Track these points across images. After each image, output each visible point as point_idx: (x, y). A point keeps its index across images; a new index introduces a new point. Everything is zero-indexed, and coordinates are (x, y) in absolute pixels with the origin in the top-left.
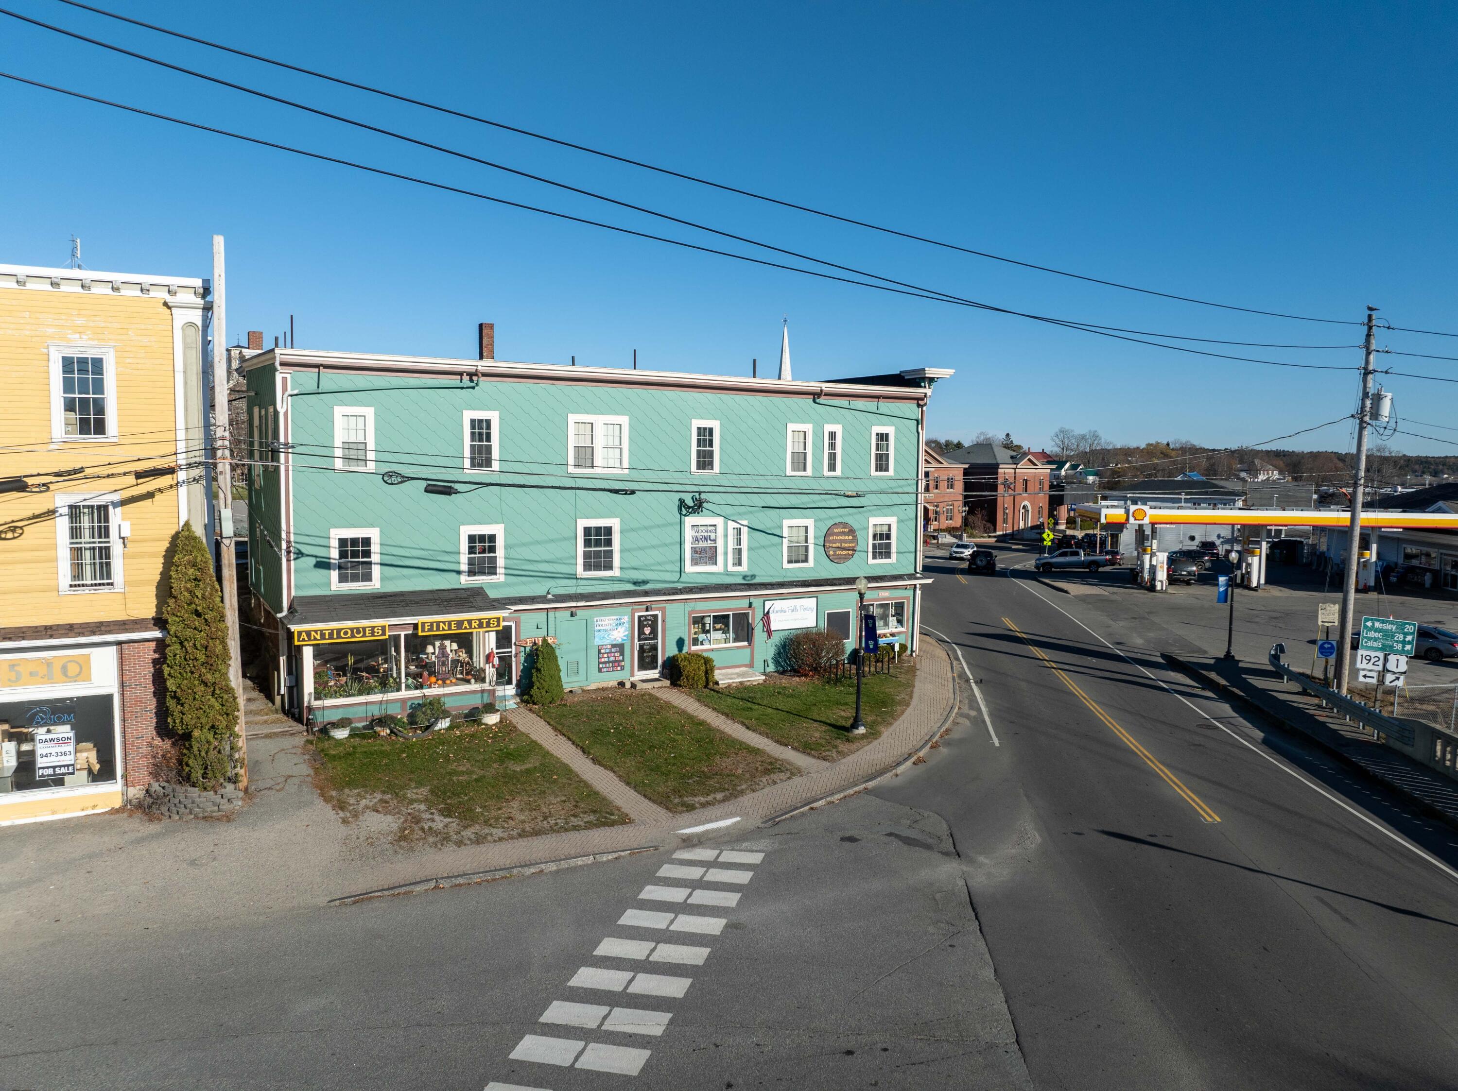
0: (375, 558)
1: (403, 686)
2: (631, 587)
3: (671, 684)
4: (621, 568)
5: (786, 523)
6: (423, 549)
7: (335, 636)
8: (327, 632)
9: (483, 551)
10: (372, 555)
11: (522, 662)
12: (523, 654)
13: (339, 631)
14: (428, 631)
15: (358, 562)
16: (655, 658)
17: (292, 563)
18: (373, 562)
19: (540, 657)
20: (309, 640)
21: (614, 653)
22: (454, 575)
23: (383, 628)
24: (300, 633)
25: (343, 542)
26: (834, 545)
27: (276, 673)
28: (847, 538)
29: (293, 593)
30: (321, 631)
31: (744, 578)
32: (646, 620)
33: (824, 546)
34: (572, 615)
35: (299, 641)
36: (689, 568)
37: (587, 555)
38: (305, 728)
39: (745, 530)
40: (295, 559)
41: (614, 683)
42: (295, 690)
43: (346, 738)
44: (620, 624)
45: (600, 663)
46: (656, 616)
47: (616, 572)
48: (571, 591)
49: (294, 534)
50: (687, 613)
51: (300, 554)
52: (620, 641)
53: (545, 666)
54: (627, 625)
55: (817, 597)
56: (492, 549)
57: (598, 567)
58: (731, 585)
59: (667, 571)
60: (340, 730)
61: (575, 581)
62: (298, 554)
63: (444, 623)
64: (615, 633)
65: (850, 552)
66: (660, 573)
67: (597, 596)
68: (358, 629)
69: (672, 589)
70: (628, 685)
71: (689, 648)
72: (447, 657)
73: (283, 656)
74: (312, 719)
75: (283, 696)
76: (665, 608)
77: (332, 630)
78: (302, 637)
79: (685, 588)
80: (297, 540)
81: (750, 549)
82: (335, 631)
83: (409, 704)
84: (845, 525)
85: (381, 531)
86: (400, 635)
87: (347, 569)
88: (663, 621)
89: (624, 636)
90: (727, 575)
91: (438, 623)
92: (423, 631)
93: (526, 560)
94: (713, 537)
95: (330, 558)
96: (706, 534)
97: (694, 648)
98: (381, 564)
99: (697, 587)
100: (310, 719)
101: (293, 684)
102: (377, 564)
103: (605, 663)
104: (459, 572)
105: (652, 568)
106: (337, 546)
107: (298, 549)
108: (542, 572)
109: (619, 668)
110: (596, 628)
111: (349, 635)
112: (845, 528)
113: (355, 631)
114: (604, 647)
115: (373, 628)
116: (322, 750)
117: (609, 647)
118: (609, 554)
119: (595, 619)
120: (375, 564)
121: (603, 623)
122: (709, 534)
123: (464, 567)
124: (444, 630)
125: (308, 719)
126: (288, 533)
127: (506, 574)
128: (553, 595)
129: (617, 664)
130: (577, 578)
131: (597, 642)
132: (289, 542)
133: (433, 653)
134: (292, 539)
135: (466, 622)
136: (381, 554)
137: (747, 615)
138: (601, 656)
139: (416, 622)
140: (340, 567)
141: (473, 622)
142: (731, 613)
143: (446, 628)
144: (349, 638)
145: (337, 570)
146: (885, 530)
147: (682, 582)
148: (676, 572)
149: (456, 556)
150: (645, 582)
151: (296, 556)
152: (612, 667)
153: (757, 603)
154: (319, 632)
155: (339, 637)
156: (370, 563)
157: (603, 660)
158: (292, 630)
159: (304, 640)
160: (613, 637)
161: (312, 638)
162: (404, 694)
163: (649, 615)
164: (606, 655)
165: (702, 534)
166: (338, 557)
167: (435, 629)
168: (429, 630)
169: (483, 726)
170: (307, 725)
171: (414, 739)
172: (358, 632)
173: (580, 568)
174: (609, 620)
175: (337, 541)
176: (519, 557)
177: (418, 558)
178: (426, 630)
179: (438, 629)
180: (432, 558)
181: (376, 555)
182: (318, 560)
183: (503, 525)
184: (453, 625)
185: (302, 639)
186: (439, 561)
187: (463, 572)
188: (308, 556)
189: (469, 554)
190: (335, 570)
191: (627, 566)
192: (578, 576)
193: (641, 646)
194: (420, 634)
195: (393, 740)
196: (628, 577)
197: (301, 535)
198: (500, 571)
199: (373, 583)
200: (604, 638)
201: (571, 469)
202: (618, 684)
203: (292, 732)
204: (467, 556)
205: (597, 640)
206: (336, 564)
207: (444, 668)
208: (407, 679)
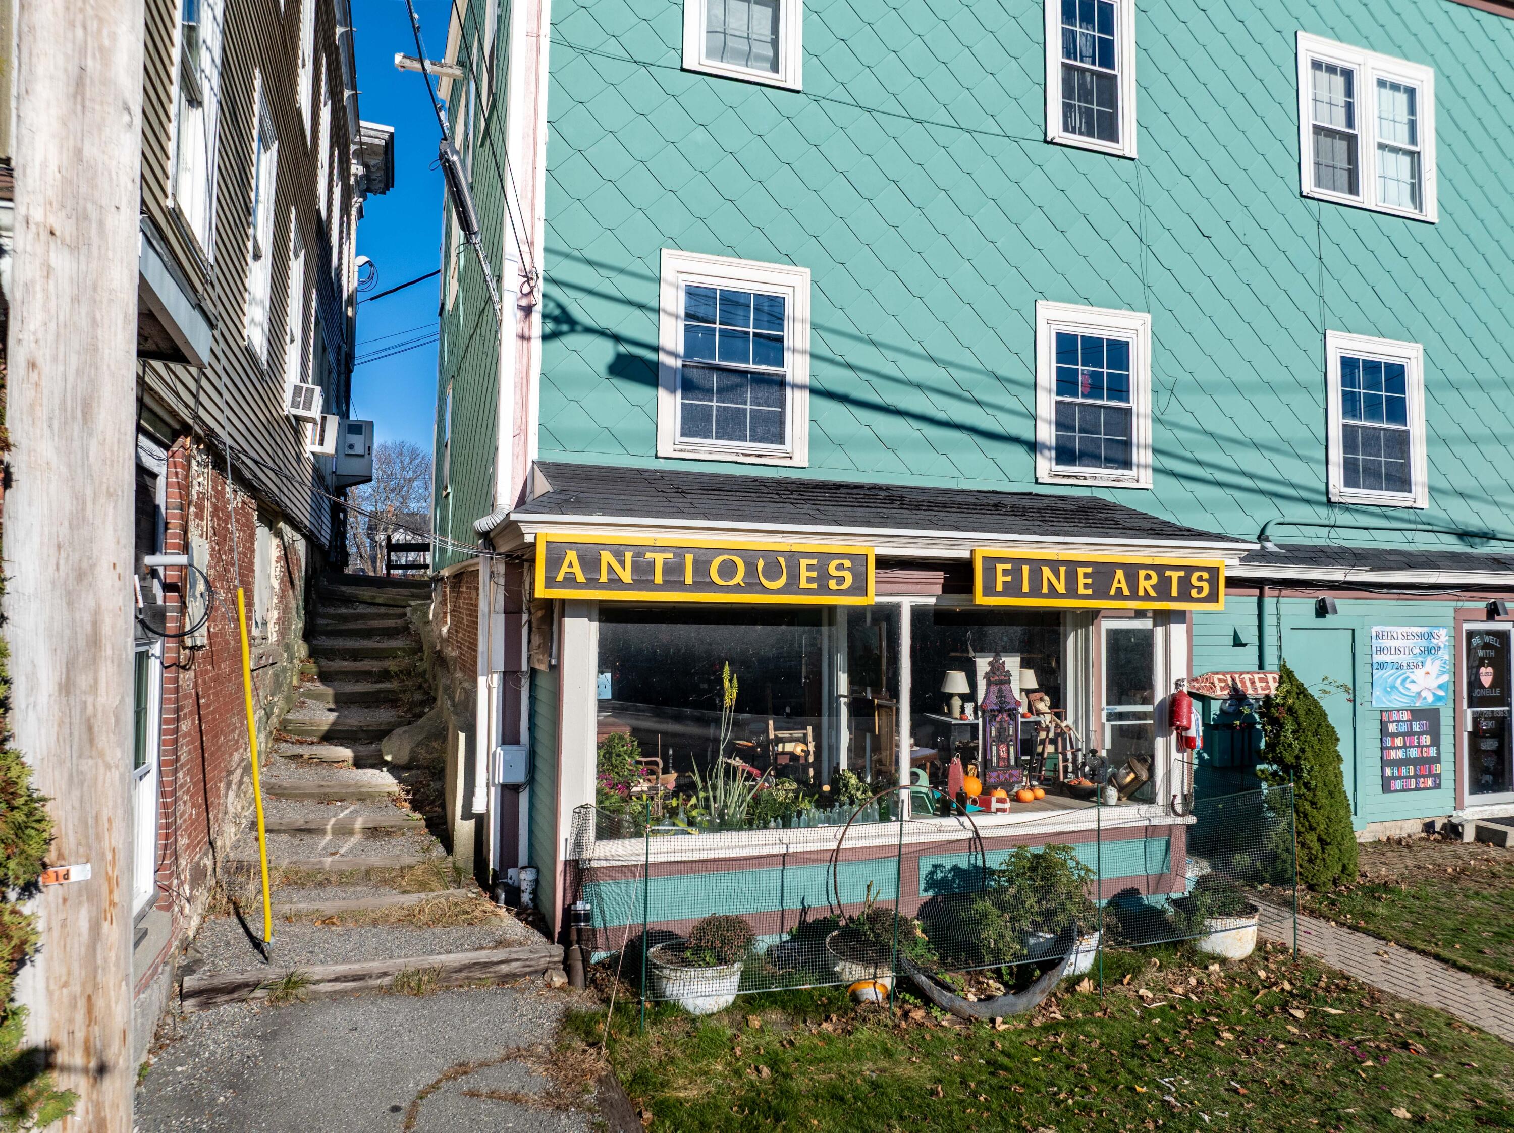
0: (796, 367)
1: (905, 798)
2: (1453, 545)
4: (1431, 489)
6: (933, 359)
7: (689, 579)
8: (659, 559)
9: (1095, 390)
10: (788, 356)
13: (703, 557)
14: (1006, 593)
15: (745, 373)
17: (536, 347)
18: (789, 378)
20: (593, 583)
21: (1420, 734)
23: (859, 560)
24: (556, 552)
25: (698, 301)
27: (462, 736)
29: (533, 453)
32: (1484, 645)
34: (1322, 610)
35: (550, 582)
37: (1350, 436)
38: (558, 950)
40: (545, 337)
41: (1414, 828)
42: (524, 799)
43: (727, 1010)
44: (1428, 651)
45: (1385, 763)
46: (1505, 636)
47: (1419, 497)
48: (1318, 538)
49: (547, 250)
51: (564, 322)
52: (1430, 699)
54: (1444, 655)
56: (1120, 388)
57: (1374, 478)
60: (709, 973)
61: (1323, 511)
62: (556, 320)
64: (1418, 675)
70: (1469, 835)
72: (1012, 713)
73: (490, 672)
74: (588, 917)
78: (564, 569)
80: (556, 274)
82: (689, 558)
85: (814, 282)
86: (900, 610)
87: (707, 392)
89: (1440, 687)
93: (1206, 432)
95: (656, 349)
98: (814, 392)
100: (577, 917)
101: (519, 777)
102: (802, 387)
103: (1398, 763)
104: (1033, 447)
106: (682, 312)
107: (559, 306)
108: (1244, 474)
109: (1430, 782)
110: (1378, 658)
111: (739, 578)
114: (1395, 717)
117: (1406, 716)
118: (1401, 442)
119: (1374, 630)
120: (794, 386)
121: (1392, 642)
123: (1047, 433)
125: (570, 915)
126: (527, 241)
127: (1156, 470)
128: (1277, 545)
129: (1424, 769)
130: (1330, 503)
131: (1381, 700)
132: (527, 271)
134: (538, 262)
135: (1120, 574)
136: (813, 356)
138: (1388, 742)
140: (688, 387)
141: (1142, 573)
143: (1061, 588)
144: (737, 588)
145: (679, 394)
149: (1027, 397)
150: (1487, 536)
151: (550, 326)
152: (1416, 776)
154: (629, 556)
155: (703, 582)
156: (781, 383)
157: (1394, 755)
159: (570, 581)
160: (1414, 688)
161: (604, 578)
162: (909, 829)
163: (1489, 633)
164: (1399, 741)
166: (681, 350)
167: (1026, 588)
168: (1009, 589)
169: (1217, 968)
170: (565, 940)
171: (999, 1024)
172: (773, 571)
173: (1337, 475)
174: (1405, 636)
175: (682, 295)
176: (1188, 421)
177: (919, 387)
178: (999, 588)
179: (1035, 591)
180: (957, 390)
181: (798, 357)
182: (622, 349)
183: (1148, 317)
184: (1082, 581)
185: (560, 578)
186: (978, 402)
187: (1044, 447)
188: (589, 330)
189: (1058, 394)
190: (673, 391)
191: (1443, 484)
192: (1333, 499)
193: (1476, 721)
194: (981, 599)
195: (920, 1025)
196: (1443, 515)
197: (567, 256)
198: (1142, 456)
199: (787, 447)
200: (1393, 687)
201: (1308, 187)
202: (1429, 827)
203: (504, 968)
204: (1054, 397)
205: (1377, 692)
206: (675, 370)
207: (1003, 748)
208: (914, 776)
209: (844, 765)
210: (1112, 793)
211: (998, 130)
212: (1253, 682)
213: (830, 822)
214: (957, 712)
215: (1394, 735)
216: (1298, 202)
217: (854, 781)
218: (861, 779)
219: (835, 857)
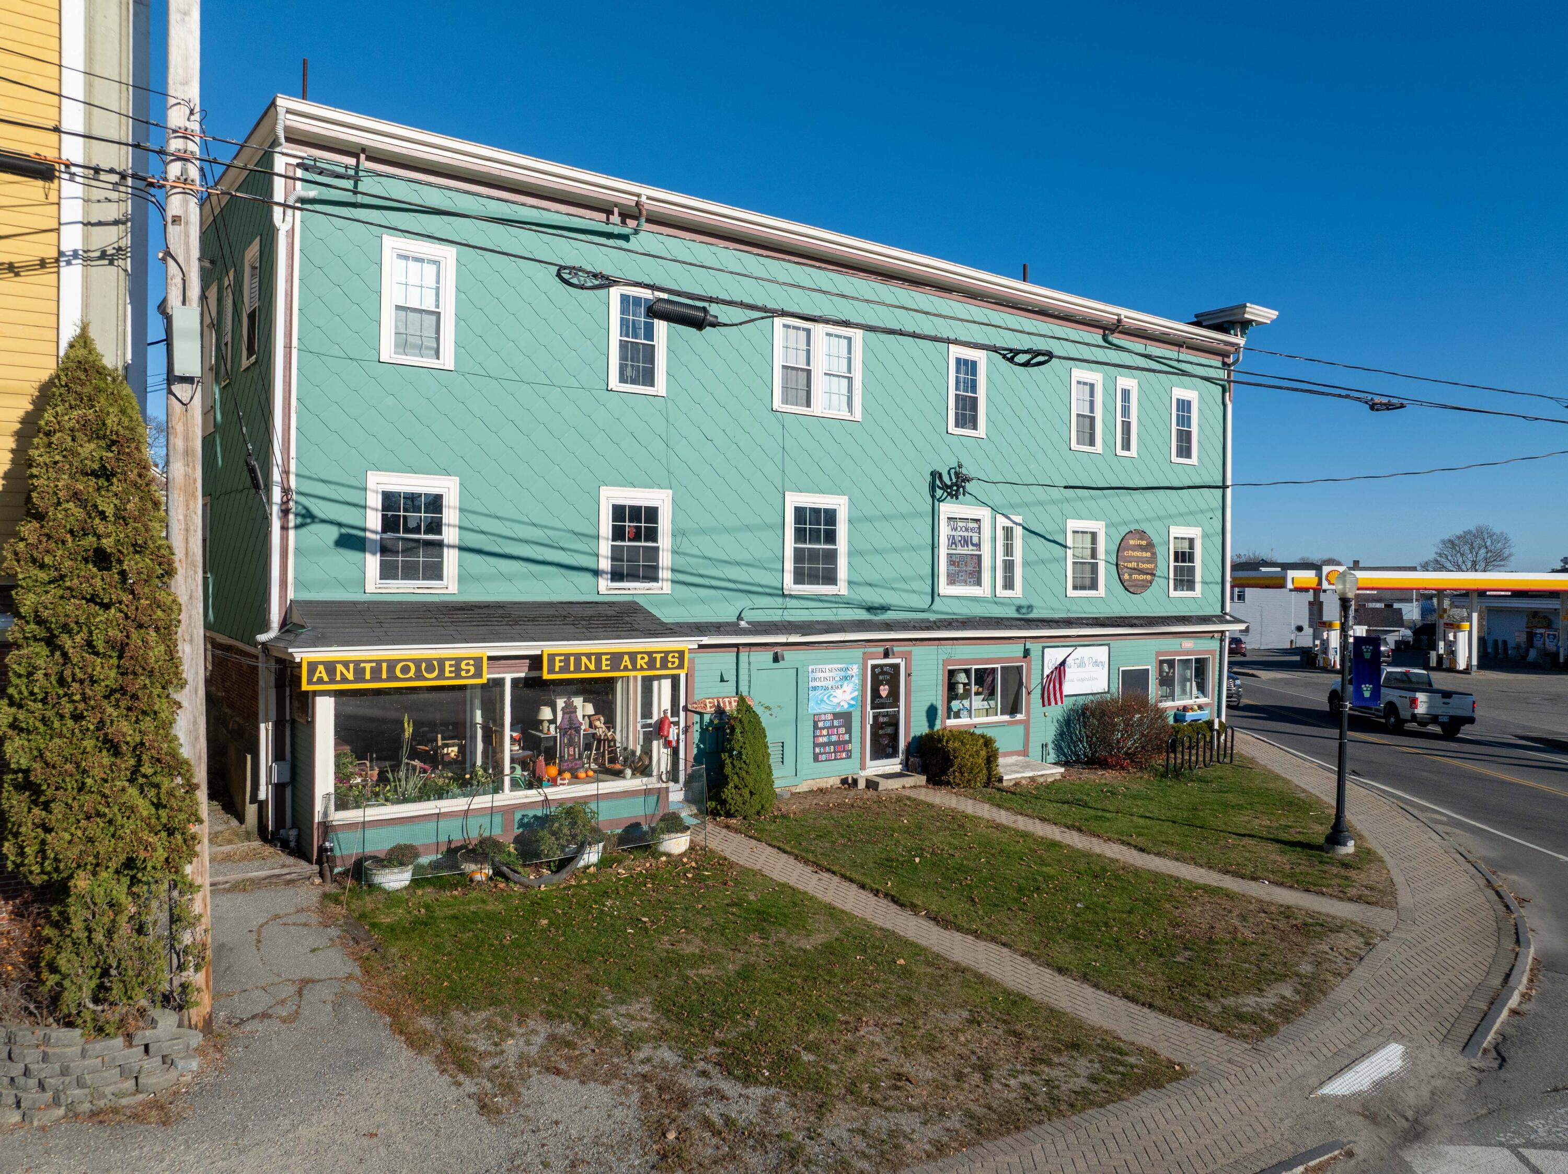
0: (450, 535)
1: (507, 780)
2: (863, 615)
3: (928, 781)
4: (850, 583)
5: (1073, 524)
6: (535, 525)
7: (384, 676)
8: (368, 666)
9: (637, 537)
10: (445, 529)
11: (696, 741)
12: (697, 727)
13: (392, 664)
14: (560, 672)
15: (418, 541)
16: (895, 737)
17: (292, 533)
18: (446, 542)
19: (738, 730)
20: (332, 681)
21: (838, 727)
22: (588, 577)
23: (478, 661)
24: (313, 666)
25: (389, 500)
26: (1130, 565)
27: (249, 757)
28: (1144, 554)
29: (291, 595)
30: (357, 663)
31: (1019, 609)
32: (883, 673)
33: (1117, 565)
34: (776, 659)
35: (310, 682)
36: (944, 588)
37: (799, 555)
38: (316, 868)
39: (1018, 532)
40: (297, 527)
41: (835, 781)
42: (288, 791)
43: (406, 888)
44: (846, 678)
45: (816, 745)
46: (896, 667)
47: (841, 588)
48: (775, 616)
49: (297, 475)
50: (941, 662)
51: (308, 517)
52: (845, 707)
53: (747, 745)
54: (856, 680)
55: (1108, 645)
56: (652, 535)
57: (814, 578)
58: (1002, 619)
59: (914, 592)
60: (396, 870)
61: (780, 600)
62: (303, 516)
63: (588, 656)
64: (839, 692)
65: (1149, 577)
66: (904, 595)
67: (817, 627)
68: (429, 662)
69: (922, 621)
70: (862, 785)
71: (943, 722)
72: (577, 730)
73: (267, 721)
74: (332, 850)
75: (262, 805)
76: (910, 653)
77: (379, 662)
78: (317, 675)
79: (941, 621)
80: (303, 490)
81: (1026, 564)
82: (384, 665)
83: (518, 816)
84: (1142, 534)
85: (461, 484)
86: (503, 680)
87: (396, 553)
88: (909, 675)
89: (853, 699)
90: (996, 603)
91: (578, 657)
92: (551, 671)
93: (706, 558)
94: (975, 540)
95: (364, 530)
96: (966, 534)
97: (951, 722)
98: (461, 549)
99: (957, 620)
100: (326, 850)
101: (287, 779)
102: (453, 547)
103: (824, 745)
104: (596, 573)
105: (894, 585)
106: (380, 507)
107: (305, 508)
108: (729, 581)
109: (844, 755)
110: (812, 684)
111: (411, 674)
112: (1142, 539)
113: (424, 665)
114: (823, 717)
115: (459, 660)
116: (363, 916)
117: (830, 717)
118: (832, 556)
119: (810, 668)
120: (449, 546)
121: (822, 675)
122: (971, 534)
123: (605, 564)
124: (588, 670)
125: (322, 850)
126: (286, 472)
127: (673, 582)
128: (748, 623)
129: (841, 748)
130: (783, 595)
131: (814, 708)
132: (286, 491)
133: (551, 722)
134: (293, 484)
135: (626, 657)
136: (460, 528)
137: (1019, 669)
138: (818, 733)
139: (539, 652)
140: (384, 550)
141: (639, 656)
142: (998, 666)
143: (592, 667)
144: (410, 679)
145: (378, 555)
146: (1185, 547)
147: (935, 612)
148: (926, 594)
149: (593, 543)
150: (884, 608)
151: (299, 520)
152: (835, 752)
153: (1035, 648)
154: (351, 666)
155: (392, 677)
156: (440, 545)
157: (821, 740)
158: (298, 660)
159: (320, 681)
160: (836, 701)
161: (338, 678)
162: (509, 797)
163: (886, 665)
164: (825, 732)
165: (962, 533)
166: (379, 529)
167: (572, 669)
168: (562, 670)
169: (664, 859)
170: (320, 862)
171: (543, 888)
172: (430, 669)
173: (789, 578)
174: (831, 671)
175: (380, 497)
176: (695, 551)
177: (527, 542)
178: (557, 669)
179: (578, 669)
180: (550, 543)
181: (451, 529)
182: (343, 531)
183: (670, 492)
184: (604, 662)
185: (315, 680)
186: (562, 549)
187: (604, 572)
188: (323, 521)
189: (613, 540)
190: (374, 553)
191: (858, 579)
192: (786, 592)
193: (875, 717)
194: (546, 676)
195: (502, 890)
196: (858, 597)
197: (310, 478)
198: (664, 574)
199: (445, 582)
200: (822, 701)
201: (777, 404)
202: (844, 781)
203: (288, 877)
204: (611, 543)
205: (811, 704)
206: (376, 541)
207: (571, 749)
208: (513, 769)
209: (479, 762)
210: (628, 772)
211: (577, 385)
212: (730, 703)
213: (465, 795)
214: (545, 731)
215: (822, 729)
216: (771, 414)
217: (481, 772)
218: (485, 770)
219: (466, 813)
